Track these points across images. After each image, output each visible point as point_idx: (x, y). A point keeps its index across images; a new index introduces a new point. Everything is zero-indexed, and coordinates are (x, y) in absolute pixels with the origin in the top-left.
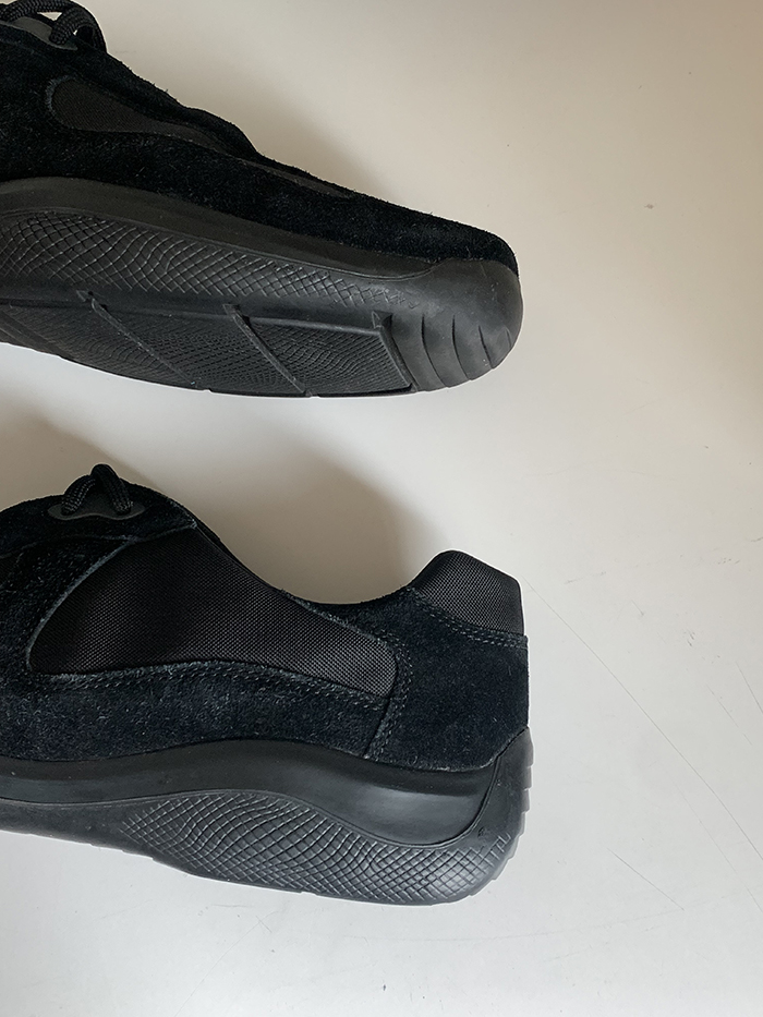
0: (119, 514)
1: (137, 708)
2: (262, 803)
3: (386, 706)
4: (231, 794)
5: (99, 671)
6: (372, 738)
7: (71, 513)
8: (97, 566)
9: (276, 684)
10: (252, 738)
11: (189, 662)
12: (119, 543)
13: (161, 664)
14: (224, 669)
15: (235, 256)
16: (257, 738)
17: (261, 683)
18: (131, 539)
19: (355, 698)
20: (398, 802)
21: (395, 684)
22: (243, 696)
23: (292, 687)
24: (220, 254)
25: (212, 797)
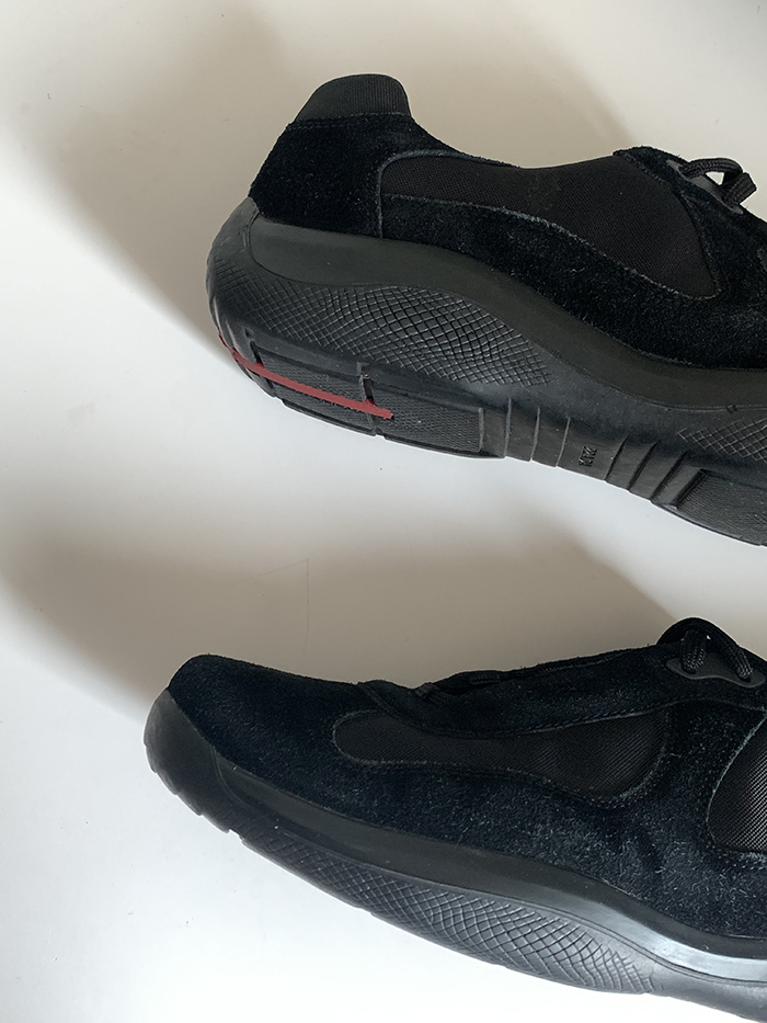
0: (744, 681)
7: (695, 671)
12: (760, 715)
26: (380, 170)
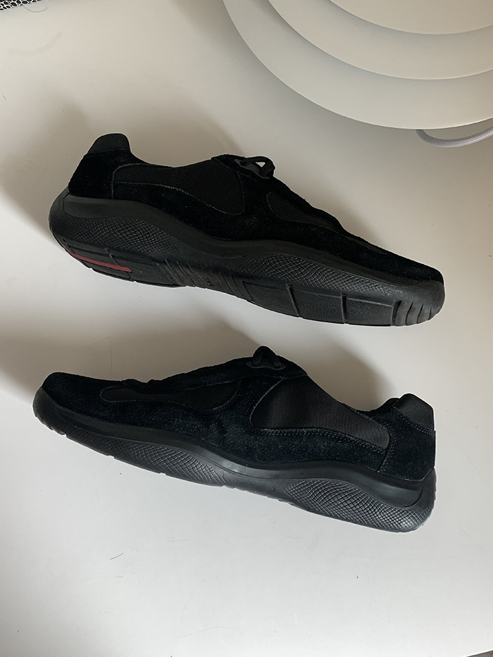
0: (276, 367)
1: (293, 444)
2: (340, 485)
3: (386, 453)
4: (329, 481)
5: (278, 429)
6: (381, 465)
7: (256, 366)
8: (272, 388)
9: (344, 440)
10: (335, 460)
11: (312, 428)
12: (280, 379)
13: (302, 428)
14: (325, 433)
15: (349, 276)
16: (337, 460)
17: (339, 439)
18: (283, 378)
19: (375, 448)
20: (390, 490)
21: (389, 445)
22: (332, 444)
23: (351, 441)
24: (343, 276)
25: (321, 481)
26: (114, 172)
